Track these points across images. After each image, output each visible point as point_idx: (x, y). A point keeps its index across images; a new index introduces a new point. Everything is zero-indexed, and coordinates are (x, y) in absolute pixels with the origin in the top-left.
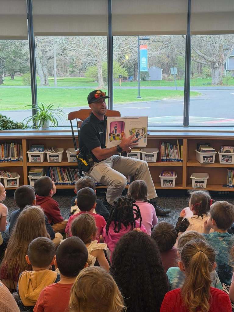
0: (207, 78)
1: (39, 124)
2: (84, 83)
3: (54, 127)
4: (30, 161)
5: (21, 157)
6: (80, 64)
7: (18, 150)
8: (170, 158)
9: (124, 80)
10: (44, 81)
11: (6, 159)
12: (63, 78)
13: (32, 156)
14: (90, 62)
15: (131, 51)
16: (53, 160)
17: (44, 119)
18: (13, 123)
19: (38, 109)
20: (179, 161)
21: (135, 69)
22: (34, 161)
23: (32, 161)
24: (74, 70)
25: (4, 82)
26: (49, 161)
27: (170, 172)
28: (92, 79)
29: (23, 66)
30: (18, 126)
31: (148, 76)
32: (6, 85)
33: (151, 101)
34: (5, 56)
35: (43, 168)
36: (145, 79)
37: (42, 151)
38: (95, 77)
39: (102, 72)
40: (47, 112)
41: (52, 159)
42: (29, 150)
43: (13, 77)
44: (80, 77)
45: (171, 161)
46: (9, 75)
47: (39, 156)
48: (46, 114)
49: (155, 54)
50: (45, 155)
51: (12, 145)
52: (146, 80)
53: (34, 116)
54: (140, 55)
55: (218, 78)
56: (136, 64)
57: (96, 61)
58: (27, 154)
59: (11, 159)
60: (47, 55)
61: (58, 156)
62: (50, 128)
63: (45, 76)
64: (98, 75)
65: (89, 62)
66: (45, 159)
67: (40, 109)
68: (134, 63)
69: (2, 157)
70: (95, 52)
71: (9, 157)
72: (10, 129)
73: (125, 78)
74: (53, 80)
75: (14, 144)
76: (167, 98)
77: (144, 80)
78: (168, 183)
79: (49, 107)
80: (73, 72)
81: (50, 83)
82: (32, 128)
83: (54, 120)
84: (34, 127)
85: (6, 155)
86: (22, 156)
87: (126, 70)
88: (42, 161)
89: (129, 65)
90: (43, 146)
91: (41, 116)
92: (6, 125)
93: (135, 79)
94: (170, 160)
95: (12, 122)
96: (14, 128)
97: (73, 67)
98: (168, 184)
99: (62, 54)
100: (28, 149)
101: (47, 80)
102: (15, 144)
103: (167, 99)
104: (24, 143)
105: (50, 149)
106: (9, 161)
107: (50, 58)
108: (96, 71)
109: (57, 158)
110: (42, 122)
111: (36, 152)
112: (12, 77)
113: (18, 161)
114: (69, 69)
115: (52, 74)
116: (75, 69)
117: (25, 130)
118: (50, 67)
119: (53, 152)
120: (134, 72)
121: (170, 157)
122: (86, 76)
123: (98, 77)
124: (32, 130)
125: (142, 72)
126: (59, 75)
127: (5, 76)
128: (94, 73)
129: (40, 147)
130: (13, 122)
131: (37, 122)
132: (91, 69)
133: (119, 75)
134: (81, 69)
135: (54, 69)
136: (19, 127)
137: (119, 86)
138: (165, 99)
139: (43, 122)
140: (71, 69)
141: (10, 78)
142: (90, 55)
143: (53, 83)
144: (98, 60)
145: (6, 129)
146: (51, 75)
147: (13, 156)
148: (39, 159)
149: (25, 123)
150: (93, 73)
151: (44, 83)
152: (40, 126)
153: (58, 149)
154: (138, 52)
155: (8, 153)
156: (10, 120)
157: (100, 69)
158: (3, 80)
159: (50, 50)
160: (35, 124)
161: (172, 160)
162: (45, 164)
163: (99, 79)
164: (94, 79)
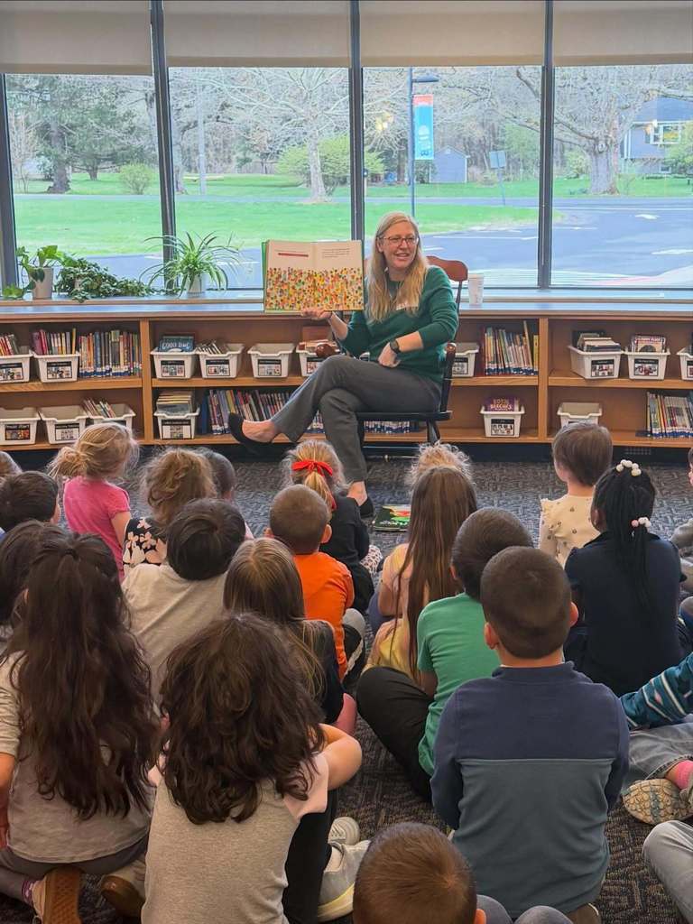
0: (578, 176)
2: (273, 189)
3: (217, 290)
4: (159, 375)
5: (136, 365)
6: (265, 142)
7: (128, 348)
8: (507, 366)
9: (372, 181)
11: (99, 370)
12: (220, 177)
13: (163, 363)
14: (290, 135)
15: (391, 109)
16: (215, 371)
18: (115, 281)
19: (178, 247)
20: (528, 372)
21: (402, 156)
22: (168, 374)
23: (164, 374)
24: (248, 156)
25: (72, 186)
26: (204, 375)
27: (507, 401)
28: (294, 179)
30: (127, 287)
31: (432, 172)
33: (445, 232)
35: (190, 392)
36: (425, 180)
37: (189, 351)
38: (302, 173)
39: (319, 162)
41: (213, 369)
42: (157, 349)
43: (93, 173)
45: (510, 374)
46: (84, 167)
47: (182, 363)
50: (197, 359)
51: (114, 336)
52: (428, 183)
55: (604, 176)
56: (405, 143)
57: (305, 133)
58: (152, 357)
59: (111, 370)
60: (181, 119)
61: (227, 362)
62: (207, 292)
64: (309, 168)
65: (287, 136)
66: (197, 372)
67: (183, 245)
68: (398, 139)
69: (90, 366)
70: (303, 111)
71: (105, 365)
72: (107, 295)
73: (375, 177)
74: (196, 181)
75: (118, 332)
76: (481, 225)
77: (423, 182)
78: (503, 429)
79: (206, 242)
80: (246, 161)
82: (162, 293)
83: (217, 273)
84: (169, 290)
85: (99, 359)
86: (140, 362)
87: (379, 157)
88: (188, 375)
89: (387, 146)
90: (190, 337)
91: (186, 262)
92: (99, 287)
93: (400, 179)
94: (506, 371)
95: (112, 280)
96: (117, 294)
97: (246, 149)
98: (502, 431)
99: (218, 117)
100: (155, 344)
101: (180, 181)
102: (121, 334)
103: (484, 228)
104: (145, 329)
105: (208, 344)
106: (107, 376)
107: (188, 127)
108: (305, 159)
109: (226, 366)
110: (188, 278)
111: (174, 353)
112: (90, 175)
113: (130, 375)
114: (235, 153)
115: (193, 165)
116: (252, 155)
117: (146, 299)
118: (190, 150)
119: (214, 353)
120: (397, 162)
121: (506, 363)
122: (279, 171)
123: (309, 175)
124: (162, 297)
125: (420, 164)
126: (210, 168)
127: (73, 171)
128: (299, 164)
129: (185, 341)
130: (116, 278)
131: (174, 278)
132: (292, 154)
134: (268, 154)
135: (198, 153)
136: (130, 290)
140: (239, 155)
141: (86, 176)
142: (289, 120)
143: (194, 189)
144: (310, 132)
145: (99, 296)
146: (190, 168)
147: (116, 363)
148: (182, 371)
149: (145, 281)
150: (296, 165)
152: (183, 289)
153: (229, 345)
154: (409, 112)
155: (103, 356)
156: (107, 273)
157: (314, 154)
159: (188, 107)
160: (170, 285)
161: (512, 371)
162: (197, 383)
163: (312, 178)
164: (300, 179)
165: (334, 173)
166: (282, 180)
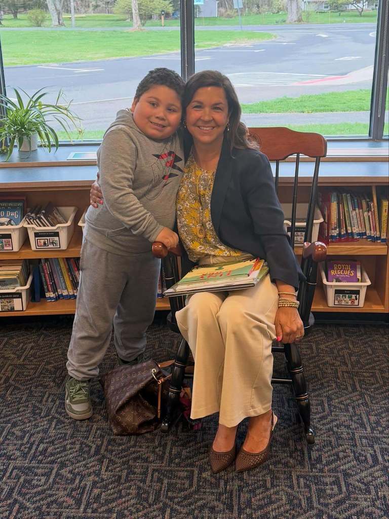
0: (278, 12)
2: (112, 22)
9: (167, 17)
10: (58, 20)
12: (84, 15)
24: (98, 4)
28: (122, 17)
31: (199, 11)
32: (4, 26)
33: (210, 48)
38: (127, 13)
39: (137, 7)
44: (107, 14)
46: (10, 12)
52: (196, 17)
55: (295, 12)
63: (59, 14)
64: (132, 10)
73: (167, 15)
74: (70, 18)
80: (97, 6)
81: (65, 22)
87: (170, 3)
101: (61, 18)
103: (232, 45)
108: (129, 5)
112: (14, 16)
114: (91, 2)
115: (69, 9)
116: (100, 3)
122: (115, 12)
123: (131, 14)
126: (77, 10)
127: (4, 14)
128: (126, 8)
133: (161, 10)
135: (70, 2)
137: (162, 26)
138: (228, 45)
140: (94, 3)
141: (12, 16)
143: (69, 22)
146: (68, 11)
150: (124, 8)
151: (57, 23)
157: (135, 2)
163: (134, 16)
164: (127, 16)
165: (145, 13)
166: (117, 17)
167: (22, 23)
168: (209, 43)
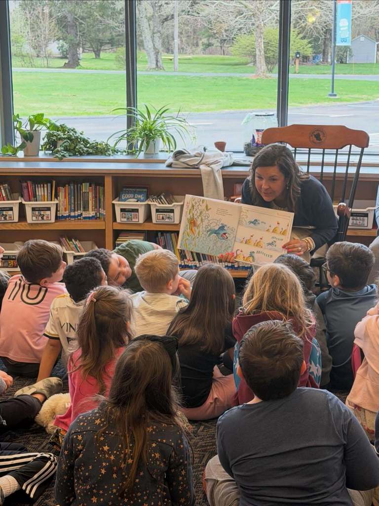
1: (139, 147)
3: (167, 151)
4: (118, 220)
5: (101, 211)
6: (223, 31)
7: (96, 197)
9: (303, 61)
10: (155, 62)
11: (72, 214)
12: (190, 57)
13: (122, 210)
14: (242, 26)
15: (319, 6)
16: (163, 218)
17: (149, 136)
18: (88, 143)
19: (139, 117)
21: (327, 42)
22: (125, 220)
23: (123, 220)
24: (210, 42)
25: (81, 63)
26: (154, 221)
28: (244, 59)
29: (117, 34)
30: (97, 148)
31: (350, 55)
32: (84, 68)
33: (356, 102)
34: (85, 15)
35: (144, 234)
36: (344, 60)
37: (143, 201)
38: (250, 55)
39: (263, 46)
40: (155, 121)
41: (161, 216)
42: (117, 199)
43: (97, 53)
44: (222, 56)
46: (91, 49)
47: (137, 211)
48: (154, 125)
49: (366, 13)
50: (148, 208)
51: (85, 187)
52: (346, 63)
53: (131, 129)
54: (338, 14)
56: (329, 32)
57: (253, 24)
58: (113, 205)
59: (81, 214)
60: (161, 13)
61: (172, 211)
62: (160, 153)
63: (157, 53)
64: (255, 51)
65: (241, 26)
66: (148, 218)
67: (142, 115)
68: (324, 30)
69: (65, 211)
70: (252, 7)
71: (78, 210)
72: (81, 154)
73: (305, 59)
74: (171, 60)
75: (88, 184)
77: (342, 62)
79: (160, 113)
80: (209, 45)
81: (165, 66)
82: (124, 154)
83: (168, 139)
84: (130, 151)
85: (73, 206)
86: (104, 209)
87: (310, 43)
88: (141, 221)
89: (315, 34)
90: (145, 190)
91: (144, 129)
92: (75, 148)
93: (325, 60)
95: (86, 142)
96: (89, 154)
97: (209, 36)
99: (189, 12)
100: (117, 195)
101: (159, 59)
102: (90, 186)
104: (108, 182)
105: (158, 196)
106: (78, 219)
107: (166, 19)
108: (253, 44)
109: (172, 214)
110: (145, 142)
111: (131, 202)
112: (95, 54)
113: (96, 219)
114: (201, 39)
115: (170, 48)
116: (213, 41)
117: (111, 158)
118: (167, 37)
119: (163, 204)
120: (323, 46)
122: (233, 53)
123: (255, 56)
124: (124, 157)
125: (340, 48)
126: (182, 50)
127: (83, 52)
128: (248, 48)
129: (140, 193)
130: (89, 140)
131: (134, 142)
132: (244, 40)
133: (296, 52)
134: (225, 40)
135: (174, 39)
136: (99, 150)
137: (295, 73)
139: (148, 143)
140: (205, 40)
141: (93, 55)
142: (242, 14)
143: (170, 66)
144: (257, 23)
145: (75, 155)
146: (169, 50)
147: (86, 208)
148: (137, 217)
149: (111, 144)
150: (246, 48)
151: (154, 66)
152: (141, 150)
153: (175, 196)
154: (333, 8)
155: (76, 203)
156: (82, 136)
157: (259, 40)
158: (79, 59)
159: (167, 4)
160: (131, 146)
162: (148, 227)
163: (257, 59)
164: (249, 59)
165: (274, 55)
166: (237, 59)
167: (107, 64)
168: (357, 96)
